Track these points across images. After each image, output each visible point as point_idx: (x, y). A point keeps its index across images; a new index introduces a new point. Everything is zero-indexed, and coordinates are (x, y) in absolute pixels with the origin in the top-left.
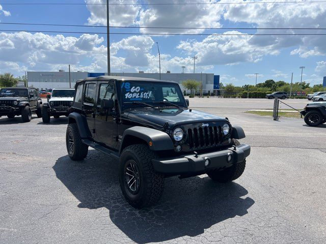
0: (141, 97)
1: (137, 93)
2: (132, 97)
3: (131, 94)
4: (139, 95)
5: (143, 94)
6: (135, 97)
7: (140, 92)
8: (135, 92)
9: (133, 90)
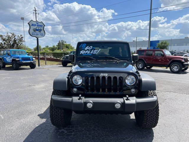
0: (91, 53)
1: (89, 50)
2: (84, 54)
3: (85, 51)
4: (90, 52)
5: (93, 51)
6: (87, 53)
7: (91, 50)
8: (88, 50)
9: (86, 48)
